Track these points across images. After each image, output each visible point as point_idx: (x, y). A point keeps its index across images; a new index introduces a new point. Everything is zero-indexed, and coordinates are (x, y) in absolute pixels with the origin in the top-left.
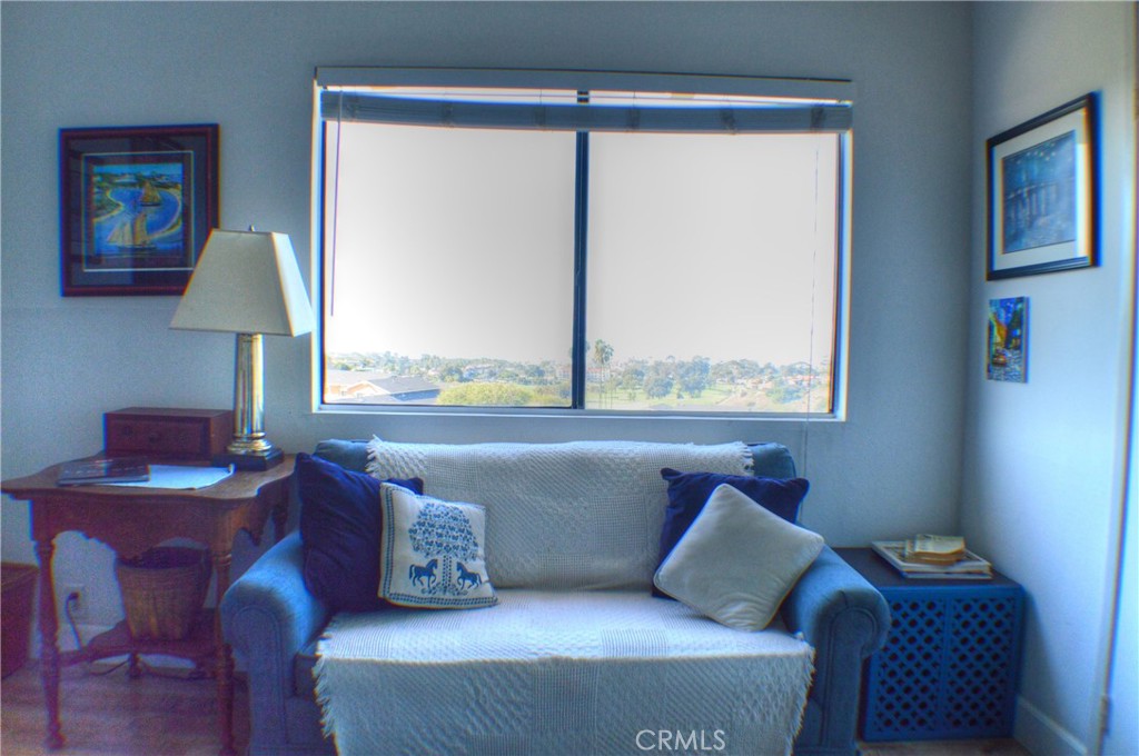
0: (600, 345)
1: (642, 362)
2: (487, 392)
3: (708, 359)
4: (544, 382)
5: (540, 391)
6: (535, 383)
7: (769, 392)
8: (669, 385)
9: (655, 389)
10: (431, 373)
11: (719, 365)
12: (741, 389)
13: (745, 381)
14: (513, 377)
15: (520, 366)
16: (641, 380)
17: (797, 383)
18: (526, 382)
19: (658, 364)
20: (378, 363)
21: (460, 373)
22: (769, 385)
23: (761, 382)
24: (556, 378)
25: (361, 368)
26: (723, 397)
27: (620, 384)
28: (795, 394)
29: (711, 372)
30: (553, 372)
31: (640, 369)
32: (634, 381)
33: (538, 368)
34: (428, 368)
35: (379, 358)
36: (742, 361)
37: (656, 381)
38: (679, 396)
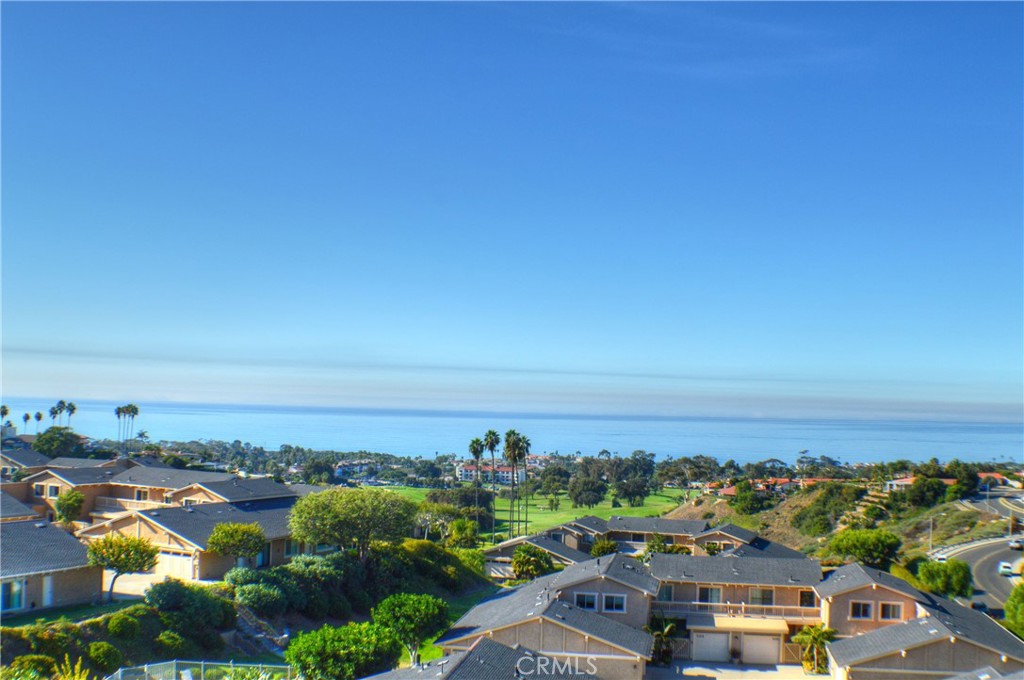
0: (513, 438)
1: (568, 458)
2: (358, 502)
3: (653, 455)
4: (440, 484)
5: (434, 498)
6: (428, 485)
7: (732, 500)
8: (603, 489)
9: (584, 495)
10: (293, 470)
11: (666, 463)
12: (695, 494)
13: (699, 484)
14: (399, 477)
15: (409, 462)
16: (567, 482)
17: (767, 487)
18: (417, 484)
19: (588, 462)
20: (223, 456)
21: (331, 471)
22: (732, 491)
23: (721, 486)
24: (456, 479)
25: (198, 463)
26: (672, 505)
27: (539, 487)
28: (766, 503)
29: (657, 472)
30: (452, 470)
31: (564, 468)
32: (557, 484)
33: (432, 465)
34: (289, 464)
35: (226, 449)
36: (697, 457)
37: (586, 484)
38: (616, 504)
